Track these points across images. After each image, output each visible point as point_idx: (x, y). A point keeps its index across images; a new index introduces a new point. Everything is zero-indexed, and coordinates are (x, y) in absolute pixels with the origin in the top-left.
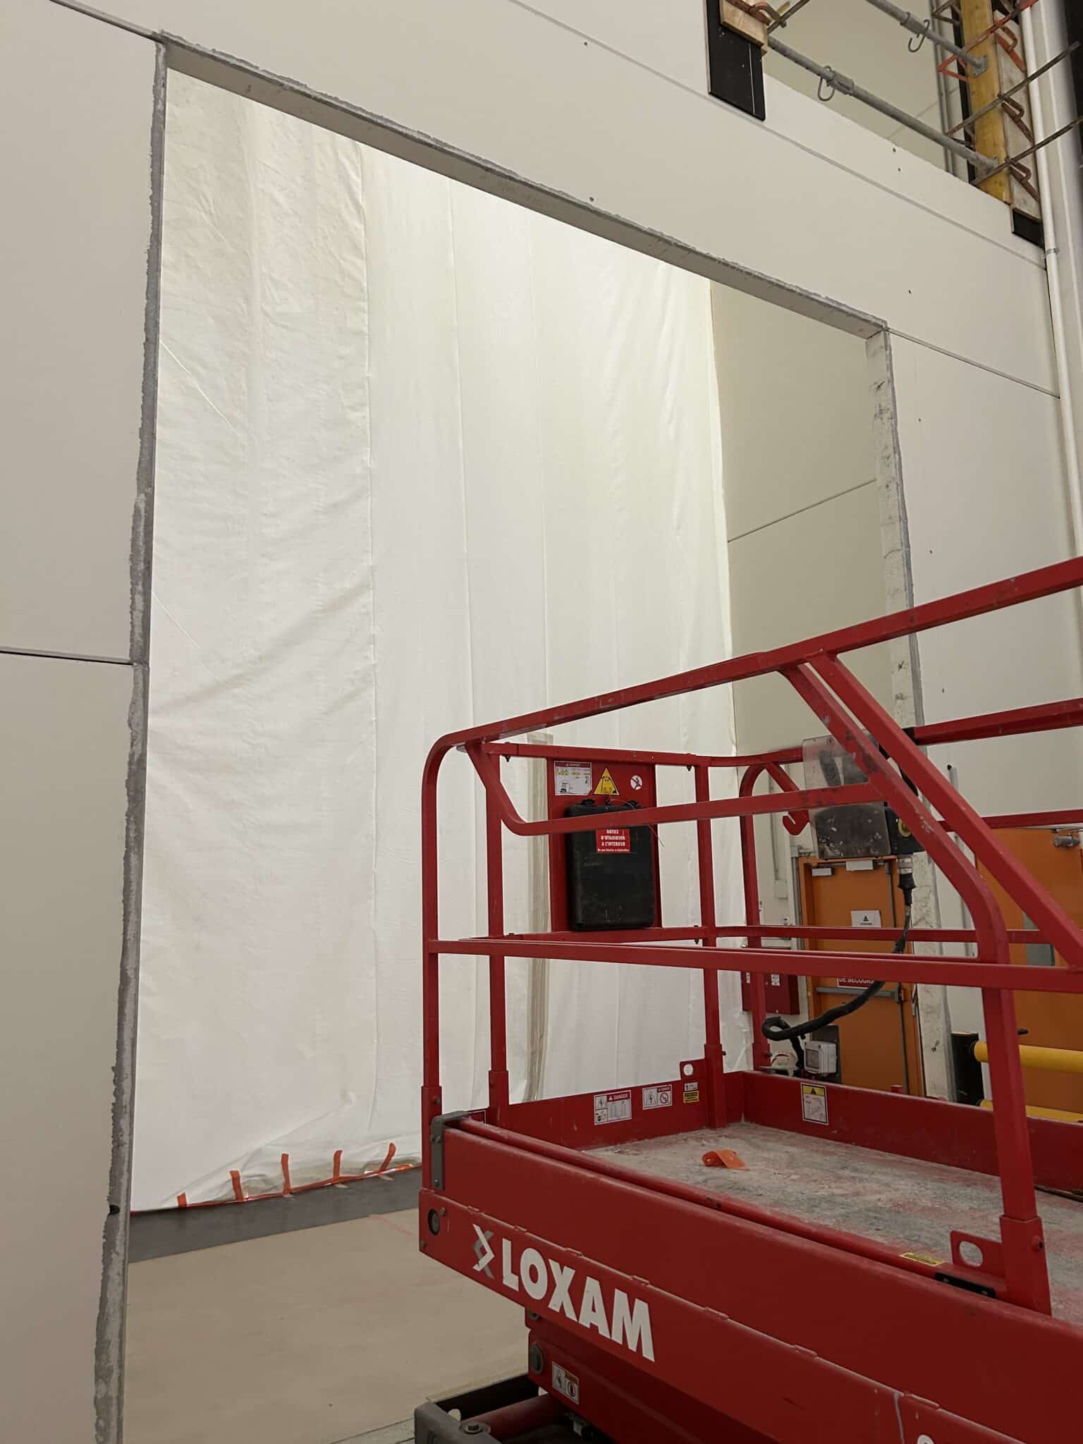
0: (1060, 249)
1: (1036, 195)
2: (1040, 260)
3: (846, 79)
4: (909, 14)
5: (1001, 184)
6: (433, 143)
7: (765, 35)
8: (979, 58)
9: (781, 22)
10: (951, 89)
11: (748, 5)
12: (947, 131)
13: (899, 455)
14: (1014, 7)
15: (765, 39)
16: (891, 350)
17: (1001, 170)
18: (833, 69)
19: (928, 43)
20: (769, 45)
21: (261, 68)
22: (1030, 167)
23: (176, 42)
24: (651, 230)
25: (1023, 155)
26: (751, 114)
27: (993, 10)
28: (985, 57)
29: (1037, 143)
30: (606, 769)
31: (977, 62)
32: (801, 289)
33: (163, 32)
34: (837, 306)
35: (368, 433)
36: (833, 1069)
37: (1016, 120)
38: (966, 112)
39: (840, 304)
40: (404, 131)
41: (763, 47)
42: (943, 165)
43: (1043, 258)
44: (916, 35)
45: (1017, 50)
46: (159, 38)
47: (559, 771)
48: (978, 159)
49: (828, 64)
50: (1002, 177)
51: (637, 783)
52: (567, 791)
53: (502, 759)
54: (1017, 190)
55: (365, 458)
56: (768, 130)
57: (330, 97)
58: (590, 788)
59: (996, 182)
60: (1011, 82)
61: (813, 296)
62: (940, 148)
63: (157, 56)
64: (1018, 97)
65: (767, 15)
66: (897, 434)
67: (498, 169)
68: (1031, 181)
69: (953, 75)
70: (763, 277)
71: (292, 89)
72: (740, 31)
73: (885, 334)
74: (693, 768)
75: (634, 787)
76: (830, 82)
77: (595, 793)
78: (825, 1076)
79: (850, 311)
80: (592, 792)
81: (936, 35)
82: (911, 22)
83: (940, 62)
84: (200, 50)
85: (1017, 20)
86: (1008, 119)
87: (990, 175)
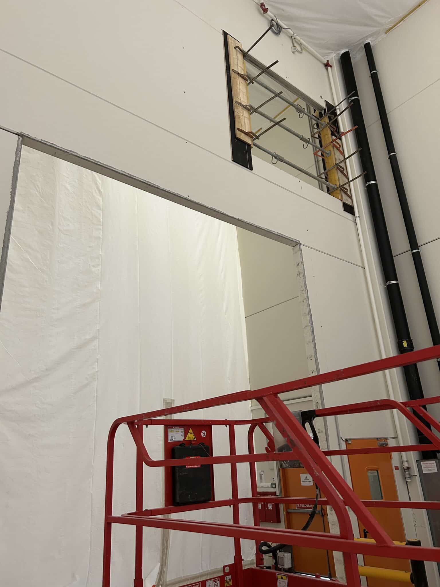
0: (360, 216)
1: (351, 197)
2: (354, 220)
3: (281, 157)
4: (302, 136)
5: (338, 193)
6: (127, 175)
7: (252, 142)
8: (328, 151)
9: (257, 138)
10: (319, 160)
11: (245, 132)
12: (319, 174)
13: (307, 290)
14: (339, 135)
15: (252, 143)
16: (302, 251)
17: (338, 189)
18: (277, 154)
19: (310, 147)
20: (254, 145)
21: (60, 147)
22: (348, 188)
23: (26, 136)
24: (211, 207)
25: (345, 184)
26: (247, 168)
27: (332, 135)
28: (330, 151)
29: (350, 180)
30: (191, 429)
31: (327, 152)
32: (267, 229)
33: (21, 132)
34: (282, 235)
35: (100, 276)
36: (290, 566)
37: (342, 172)
38: (325, 169)
39: (283, 235)
40: (116, 170)
41: (251, 146)
42: (318, 187)
43: (355, 219)
44: (305, 143)
45: (341, 149)
46: (20, 134)
47: (170, 430)
48: (329, 185)
49: (275, 152)
50: (338, 191)
51: (204, 434)
52: (173, 440)
53: (144, 426)
54: (344, 196)
55: (98, 286)
56: (253, 173)
57: (87, 158)
58: (183, 438)
59: (336, 193)
60: (339, 159)
61: (272, 232)
62: (317, 181)
63: (18, 141)
64: (342, 165)
65: (252, 135)
66: (306, 282)
67: (152, 185)
68: (349, 193)
69: (320, 156)
70: (253, 225)
71: (72, 154)
72: (243, 141)
73: (299, 245)
74: (228, 426)
75: (203, 436)
76: (276, 158)
77: (186, 440)
78: (287, 569)
79: (286, 237)
80: (184, 440)
81: (313, 144)
82: (303, 139)
83: (315, 151)
84: (36, 139)
85: (340, 139)
86: (339, 172)
87: (334, 190)
